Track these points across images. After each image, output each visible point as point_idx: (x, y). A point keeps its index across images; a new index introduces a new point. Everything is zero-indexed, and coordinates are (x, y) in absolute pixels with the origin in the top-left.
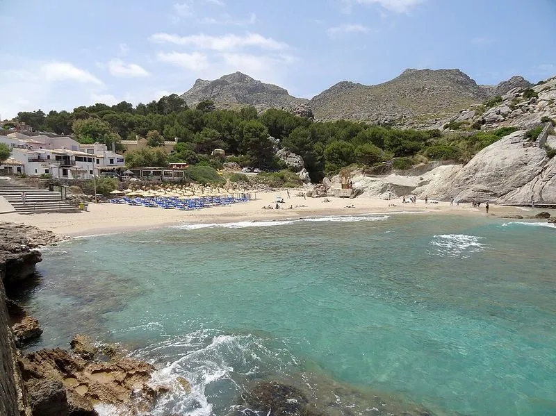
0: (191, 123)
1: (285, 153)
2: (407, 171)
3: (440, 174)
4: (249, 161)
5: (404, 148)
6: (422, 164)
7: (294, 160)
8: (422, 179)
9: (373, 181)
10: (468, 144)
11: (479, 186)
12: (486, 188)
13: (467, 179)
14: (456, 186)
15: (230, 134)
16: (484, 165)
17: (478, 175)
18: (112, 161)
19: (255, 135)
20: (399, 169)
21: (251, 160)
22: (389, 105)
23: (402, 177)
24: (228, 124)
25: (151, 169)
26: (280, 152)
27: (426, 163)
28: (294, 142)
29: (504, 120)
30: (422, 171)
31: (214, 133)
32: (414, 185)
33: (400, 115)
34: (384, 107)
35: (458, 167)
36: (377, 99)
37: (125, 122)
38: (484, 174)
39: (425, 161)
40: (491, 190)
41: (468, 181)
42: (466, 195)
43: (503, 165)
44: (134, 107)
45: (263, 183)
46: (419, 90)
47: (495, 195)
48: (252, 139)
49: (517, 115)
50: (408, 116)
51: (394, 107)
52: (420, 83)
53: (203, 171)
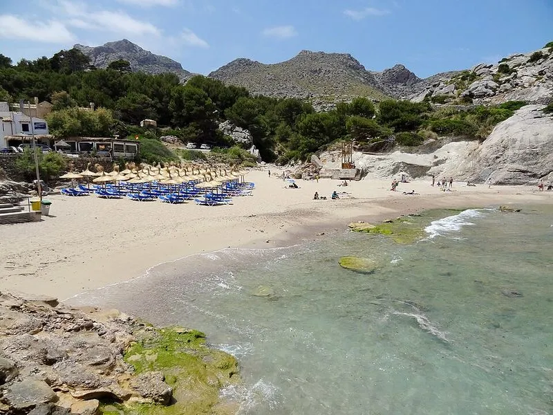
0: (105, 85)
1: (229, 127)
2: (415, 148)
3: (454, 152)
4: (194, 135)
5: (403, 122)
6: (432, 140)
7: (241, 135)
8: (436, 157)
9: (380, 159)
10: (478, 118)
11: (515, 166)
12: (523, 168)
13: (497, 158)
14: (486, 166)
15: (161, 101)
16: (514, 141)
17: (509, 153)
18: (25, 128)
19: (199, 102)
20: (405, 145)
21: (196, 134)
22: (289, 85)
23: (410, 154)
24: (157, 90)
25: (94, 141)
26: (223, 125)
27: (436, 139)
28: (239, 114)
29: (494, 95)
30: (431, 148)
31: (144, 98)
32: (429, 165)
33: (307, 94)
34: (284, 86)
35: (473, 144)
36: (275, 78)
37: (9, 80)
38: (517, 152)
39: (434, 137)
40: (529, 170)
41: (499, 160)
42: (501, 176)
43: (537, 142)
44: (14, 64)
45: (223, 162)
46: (316, 71)
47: (534, 176)
48: (195, 108)
49: (506, 90)
50: (314, 96)
51: (294, 87)
52: (316, 65)
53: (150, 145)
